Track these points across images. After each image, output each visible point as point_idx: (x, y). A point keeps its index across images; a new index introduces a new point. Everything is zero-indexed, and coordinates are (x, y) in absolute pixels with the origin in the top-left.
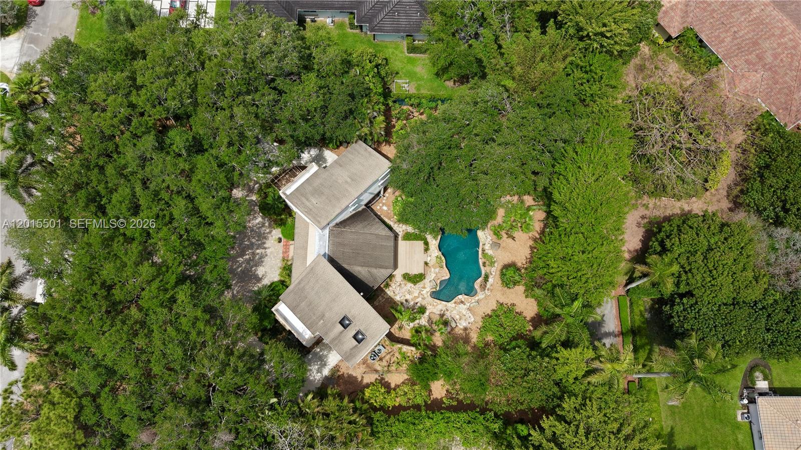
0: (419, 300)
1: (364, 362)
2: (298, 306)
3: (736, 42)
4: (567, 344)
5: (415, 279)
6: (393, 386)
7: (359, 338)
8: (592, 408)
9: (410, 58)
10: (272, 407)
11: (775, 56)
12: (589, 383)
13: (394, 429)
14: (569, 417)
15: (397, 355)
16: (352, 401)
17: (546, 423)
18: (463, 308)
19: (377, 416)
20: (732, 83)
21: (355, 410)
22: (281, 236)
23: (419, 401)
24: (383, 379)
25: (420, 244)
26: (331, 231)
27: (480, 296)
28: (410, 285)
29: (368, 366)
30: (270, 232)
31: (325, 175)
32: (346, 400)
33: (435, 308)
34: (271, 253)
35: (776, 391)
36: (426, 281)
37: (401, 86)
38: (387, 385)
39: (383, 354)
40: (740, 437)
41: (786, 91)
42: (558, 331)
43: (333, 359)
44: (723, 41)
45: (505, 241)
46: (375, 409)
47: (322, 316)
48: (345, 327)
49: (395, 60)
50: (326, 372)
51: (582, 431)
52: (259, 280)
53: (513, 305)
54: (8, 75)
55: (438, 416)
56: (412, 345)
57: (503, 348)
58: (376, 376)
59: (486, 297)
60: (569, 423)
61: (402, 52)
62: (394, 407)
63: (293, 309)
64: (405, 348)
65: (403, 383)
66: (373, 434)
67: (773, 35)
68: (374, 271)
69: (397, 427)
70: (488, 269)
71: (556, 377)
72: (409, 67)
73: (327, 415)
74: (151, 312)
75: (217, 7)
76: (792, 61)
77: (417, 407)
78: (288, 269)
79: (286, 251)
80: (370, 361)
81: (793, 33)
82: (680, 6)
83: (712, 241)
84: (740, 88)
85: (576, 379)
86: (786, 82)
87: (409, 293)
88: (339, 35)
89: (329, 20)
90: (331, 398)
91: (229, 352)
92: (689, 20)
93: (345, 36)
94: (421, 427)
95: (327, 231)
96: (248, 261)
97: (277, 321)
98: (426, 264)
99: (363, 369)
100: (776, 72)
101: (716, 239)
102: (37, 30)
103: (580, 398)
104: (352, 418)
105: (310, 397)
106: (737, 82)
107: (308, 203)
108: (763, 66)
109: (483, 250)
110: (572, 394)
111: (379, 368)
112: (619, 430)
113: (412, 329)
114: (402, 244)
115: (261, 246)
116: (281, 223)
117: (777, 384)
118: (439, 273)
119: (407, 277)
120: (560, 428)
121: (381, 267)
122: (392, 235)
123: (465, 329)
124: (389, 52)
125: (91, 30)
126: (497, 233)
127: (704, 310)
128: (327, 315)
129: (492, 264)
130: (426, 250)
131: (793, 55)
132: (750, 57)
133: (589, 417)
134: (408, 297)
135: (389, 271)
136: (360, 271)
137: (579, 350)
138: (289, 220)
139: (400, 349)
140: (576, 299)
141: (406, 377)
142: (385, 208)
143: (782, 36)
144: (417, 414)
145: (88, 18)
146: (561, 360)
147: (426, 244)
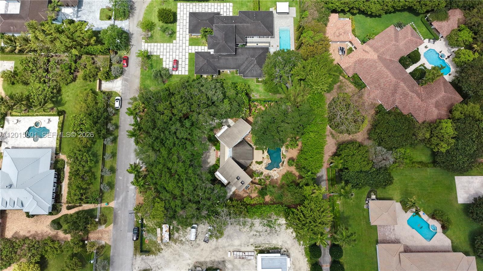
0: (261, 170)
1: (244, 190)
2: (223, 173)
3: (371, 79)
4: (307, 185)
5: (260, 163)
6: (253, 197)
7: (242, 183)
8: (312, 203)
9: (257, 85)
10: (218, 204)
11: (384, 85)
12: (312, 196)
13: (254, 210)
14: (306, 206)
15: (254, 188)
16: (241, 202)
17: (299, 208)
18: (275, 172)
19: (248, 207)
20: (369, 94)
21: (242, 205)
22: (215, 149)
23: (261, 202)
24: (249, 195)
25: (261, 151)
26: (232, 149)
27: (281, 168)
28: (258, 165)
29: (245, 191)
30: (211, 148)
31: (230, 130)
32: (239, 202)
33: (266, 172)
34: (212, 154)
35: (377, 199)
36: (263, 163)
37: (255, 95)
38: (251, 197)
39: (249, 187)
40: (365, 213)
41: (387, 97)
42: (304, 181)
43: (233, 189)
44: (367, 79)
45: (290, 150)
46: (248, 205)
47: (231, 176)
48: (238, 179)
49: (252, 86)
50: (231, 193)
51: (309, 210)
52: (208, 163)
53: (292, 171)
54: (119, 93)
55: (267, 206)
56: (259, 185)
57: (288, 186)
58: (247, 194)
59: (283, 169)
60: (306, 208)
61: (254, 83)
62: (253, 204)
63: (222, 174)
64: (256, 186)
65: (256, 196)
66: (247, 212)
67: (384, 77)
68: (246, 161)
69: (255, 210)
70: (284, 159)
71: (303, 194)
72: (257, 88)
73: (233, 206)
74: (181, 176)
75: (189, 66)
76: (390, 87)
77: (261, 204)
78: (218, 160)
79: (217, 154)
80: (245, 190)
81: (390, 77)
82: (352, 66)
83: (354, 152)
84: (371, 97)
85: (309, 195)
86: (387, 94)
87: (258, 167)
88: (232, 76)
89: (228, 71)
90: (234, 201)
91: (206, 188)
92: (356, 70)
93: (234, 77)
94: (262, 210)
95: (231, 149)
96: (205, 157)
97: (215, 177)
98: (263, 158)
99: (243, 192)
100: (384, 90)
101: (356, 151)
102: (126, 77)
103: (310, 201)
104: (241, 207)
105: (229, 201)
106: (371, 94)
107: (225, 140)
108: (380, 88)
109: (282, 153)
110: (308, 199)
111: (248, 192)
112: (320, 210)
113: (259, 179)
114: (255, 151)
115: (209, 152)
116: (215, 145)
117: (378, 197)
118: (267, 161)
119: (257, 162)
120: (303, 209)
121: (249, 160)
122: (252, 149)
123: (276, 179)
124: (249, 83)
125: (146, 76)
126: (287, 147)
127: (351, 174)
128: (232, 176)
129: (285, 157)
130: (263, 153)
131: (390, 85)
132: (376, 85)
133: (311, 206)
134: (257, 169)
135: (251, 161)
136: (242, 161)
137: (309, 187)
138: (218, 144)
139: (255, 186)
140: (309, 171)
141: (257, 194)
142: (249, 139)
143: (387, 78)
144: (261, 206)
145: (144, 71)
146: (305, 190)
147: (263, 151)
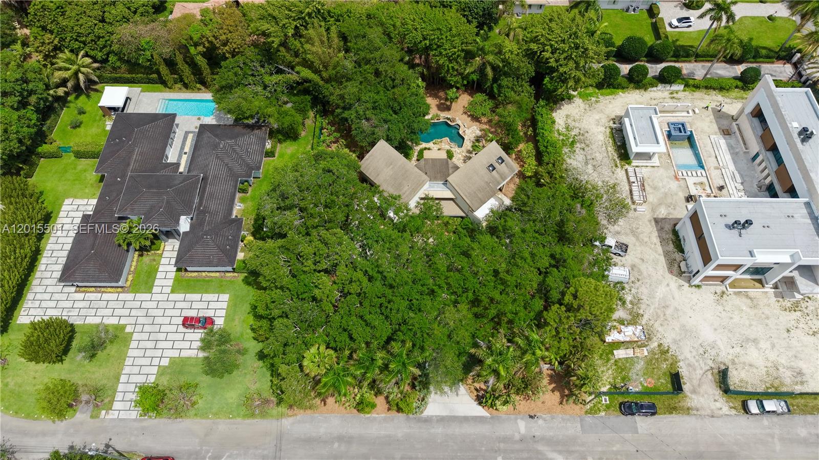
5: (450, 155)
7: (501, 161)
9: (279, 156)
18: (468, 131)
27: (459, 122)
33: (468, 146)
36: (451, 149)
47: (487, 183)
48: (494, 169)
53: (463, 106)
59: (460, 119)
70: (441, 118)
88: (251, 201)
89: (239, 206)
118: (446, 143)
123: (481, 130)
128: (486, 180)
129: (437, 116)
130: (429, 149)
145: (198, 409)
147: (425, 149)
